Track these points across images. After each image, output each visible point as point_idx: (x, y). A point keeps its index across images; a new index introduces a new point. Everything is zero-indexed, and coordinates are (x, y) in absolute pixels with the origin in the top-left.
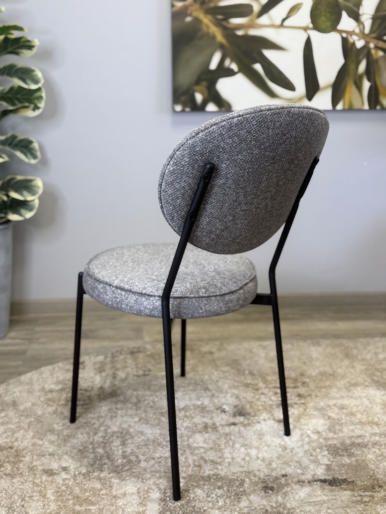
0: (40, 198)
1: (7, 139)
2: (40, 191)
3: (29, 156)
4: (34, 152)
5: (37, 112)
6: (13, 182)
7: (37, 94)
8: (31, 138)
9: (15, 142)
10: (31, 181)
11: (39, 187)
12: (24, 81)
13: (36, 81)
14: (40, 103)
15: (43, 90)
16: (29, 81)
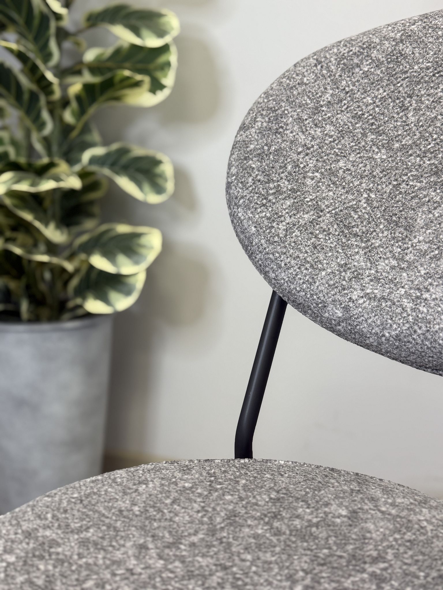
0: (149, 271)
1: (108, 155)
2: (151, 256)
3: (147, 187)
4: (160, 181)
5: (161, 96)
6: (106, 238)
7: (162, 59)
8: (160, 156)
9: (124, 160)
10: (138, 235)
11: (152, 248)
12: (136, 31)
13: (161, 33)
14: (165, 76)
15: (173, 49)
16: (145, 32)
